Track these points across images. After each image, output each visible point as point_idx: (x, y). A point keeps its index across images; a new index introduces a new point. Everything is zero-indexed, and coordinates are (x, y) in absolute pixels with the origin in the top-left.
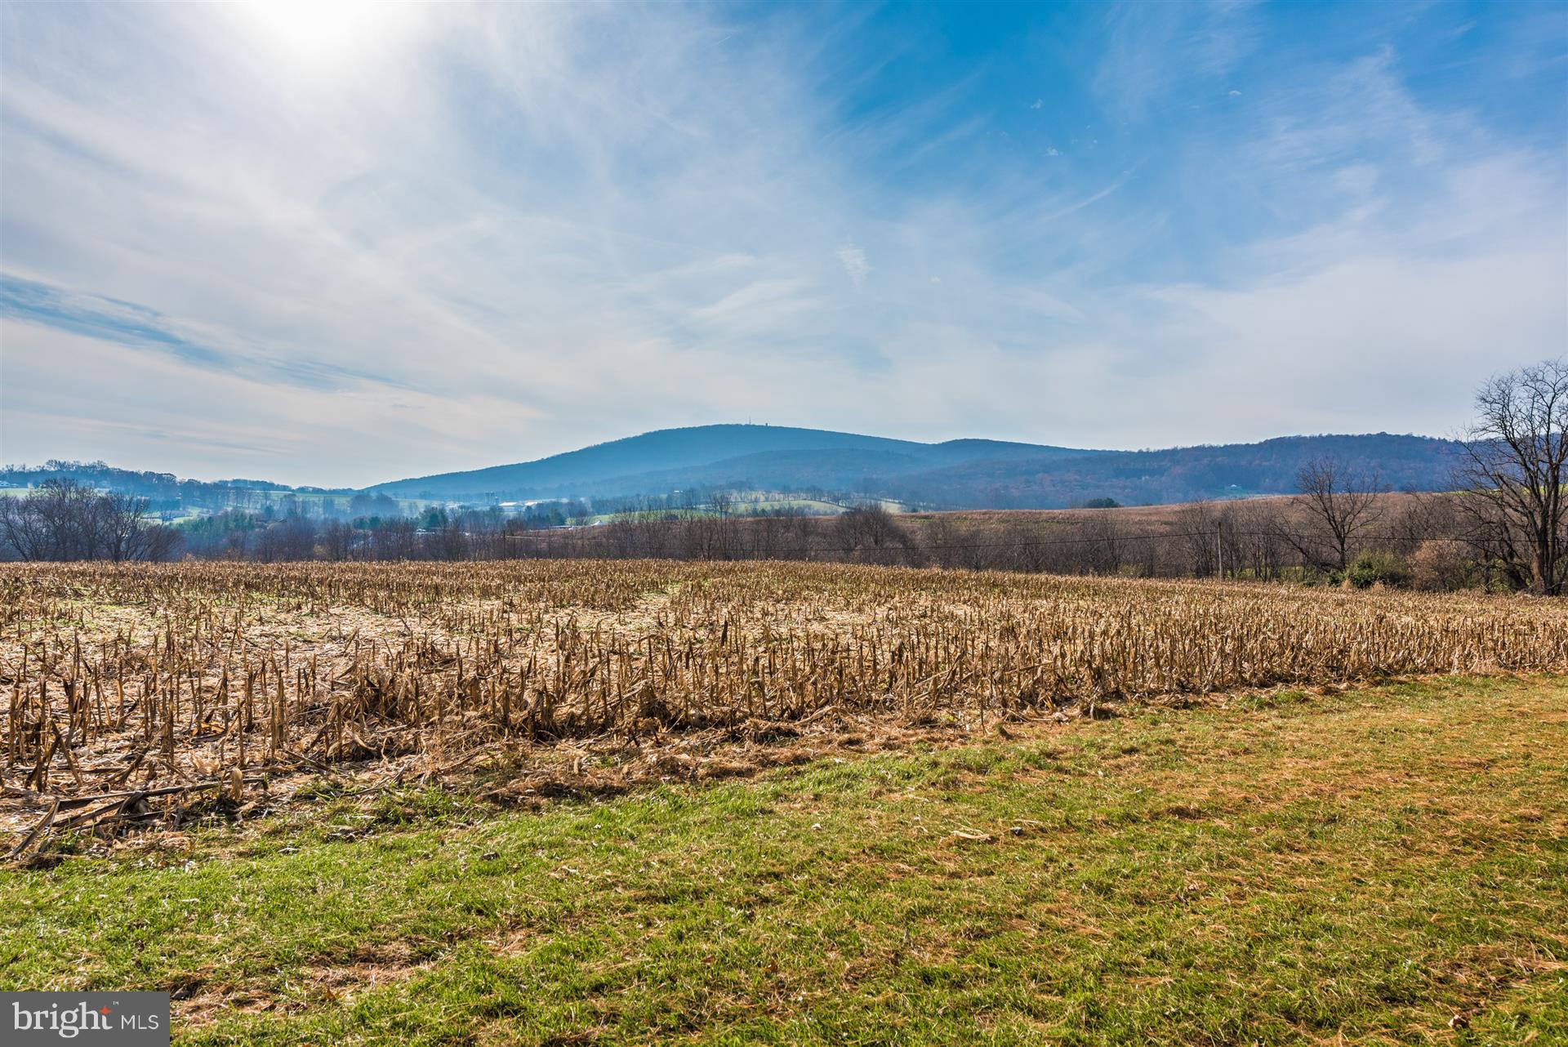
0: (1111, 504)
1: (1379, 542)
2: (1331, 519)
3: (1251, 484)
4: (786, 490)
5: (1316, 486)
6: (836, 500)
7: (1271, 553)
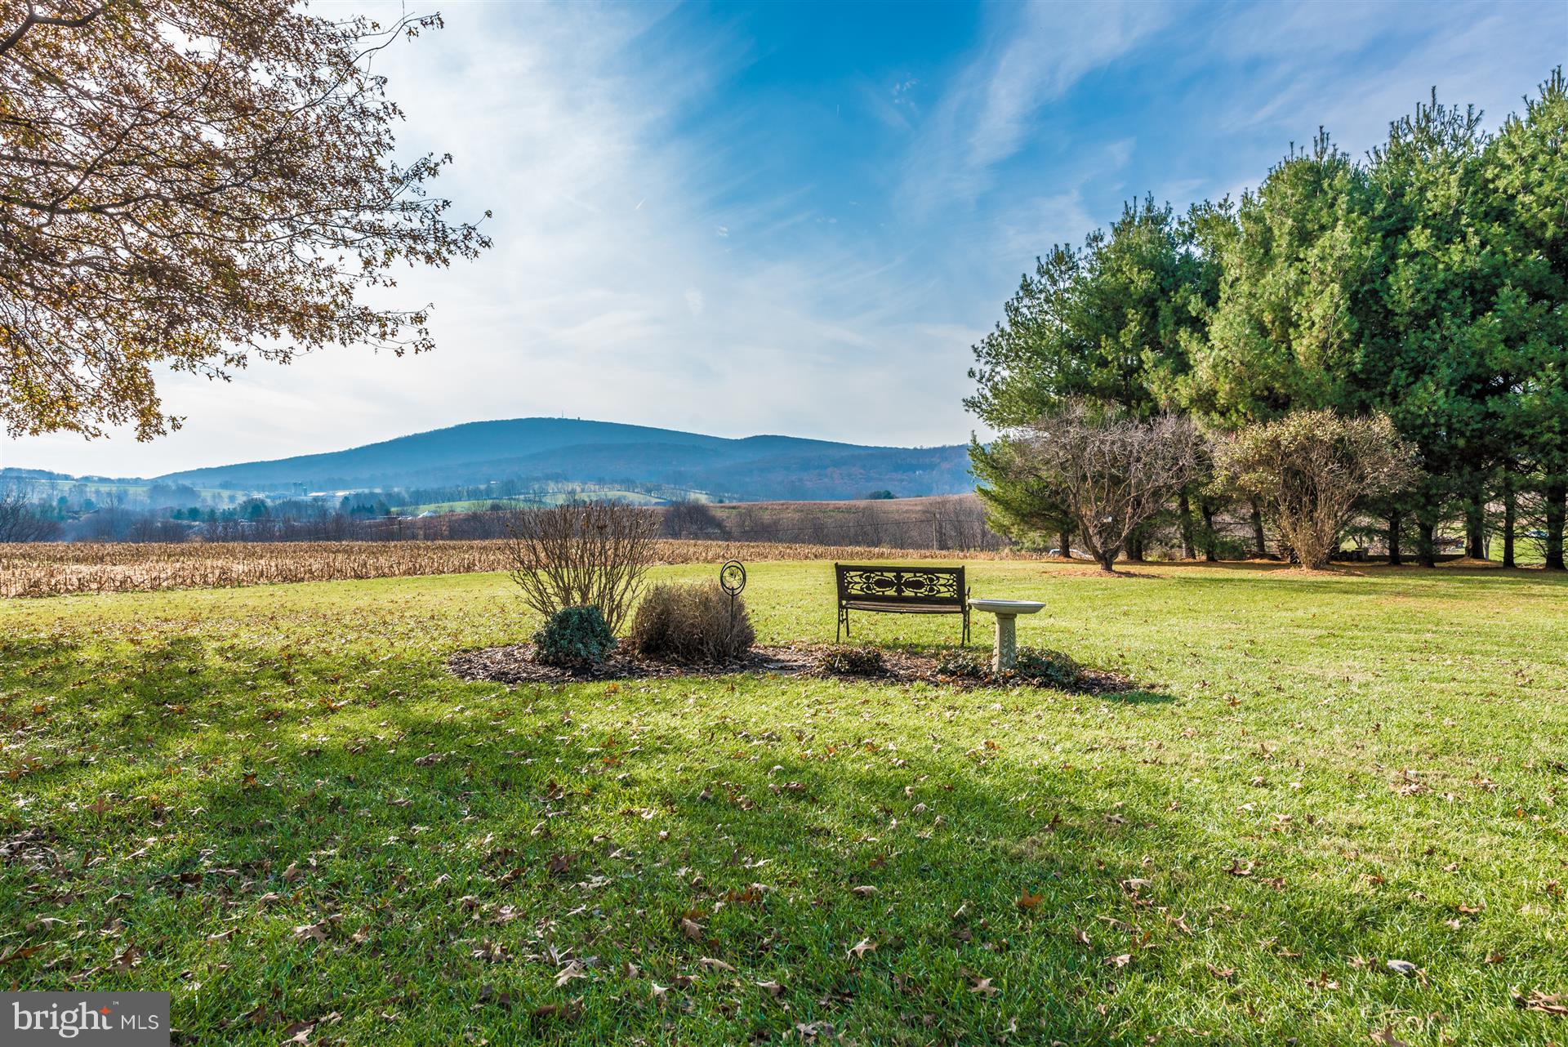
0: (888, 496)
4: (601, 481)
6: (649, 491)
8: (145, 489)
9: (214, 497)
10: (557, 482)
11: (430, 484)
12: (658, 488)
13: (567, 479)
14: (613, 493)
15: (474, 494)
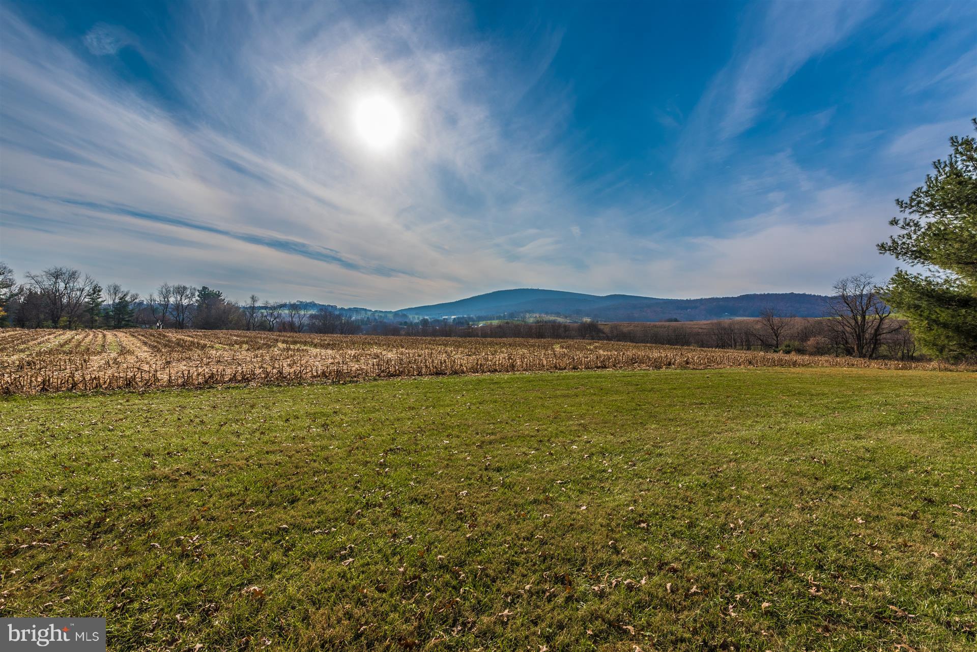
0: (676, 320)
1: (792, 337)
2: (773, 329)
3: (734, 312)
4: (547, 313)
5: (767, 316)
6: (566, 317)
7: (748, 341)
8: (392, 315)
12: (571, 316)
13: (534, 312)
14: (553, 318)
15: (499, 318)
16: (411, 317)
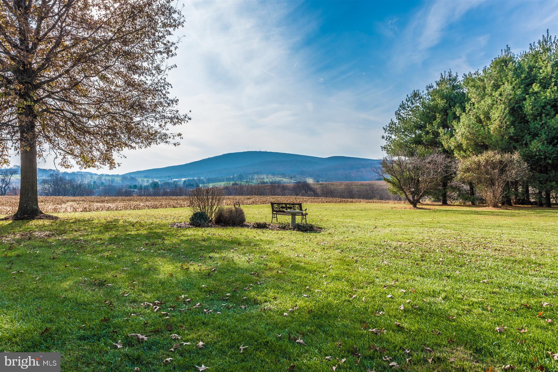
4: (273, 174)
6: (291, 178)
8: (120, 178)
9: (142, 181)
10: (258, 175)
11: (213, 176)
12: (295, 177)
13: (261, 174)
14: (277, 179)
15: (228, 180)
16: (139, 180)
